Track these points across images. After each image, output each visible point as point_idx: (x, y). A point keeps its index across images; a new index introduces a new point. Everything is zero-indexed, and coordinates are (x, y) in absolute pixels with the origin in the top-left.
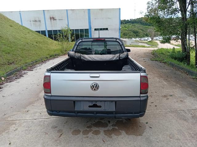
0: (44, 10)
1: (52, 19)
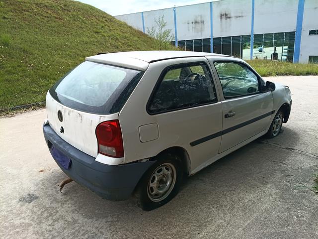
0: (211, 3)
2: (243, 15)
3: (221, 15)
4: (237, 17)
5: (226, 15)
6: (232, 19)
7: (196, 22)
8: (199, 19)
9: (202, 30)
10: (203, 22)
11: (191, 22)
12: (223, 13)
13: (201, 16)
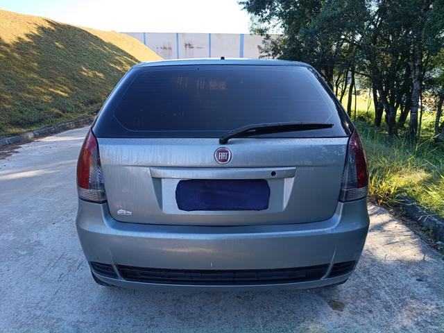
0: (177, 34)
1: (188, 47)
2: (203, 46)
3: (186, 45)
4: (198, 48)
5: (189, 45)
6: (195, 49)
7: (165, 48)
8: (167, 46)
9: (169, 56)
10: (170, 49)
11: (159, 47)
12: (187, 43)
13: (169, 43)
